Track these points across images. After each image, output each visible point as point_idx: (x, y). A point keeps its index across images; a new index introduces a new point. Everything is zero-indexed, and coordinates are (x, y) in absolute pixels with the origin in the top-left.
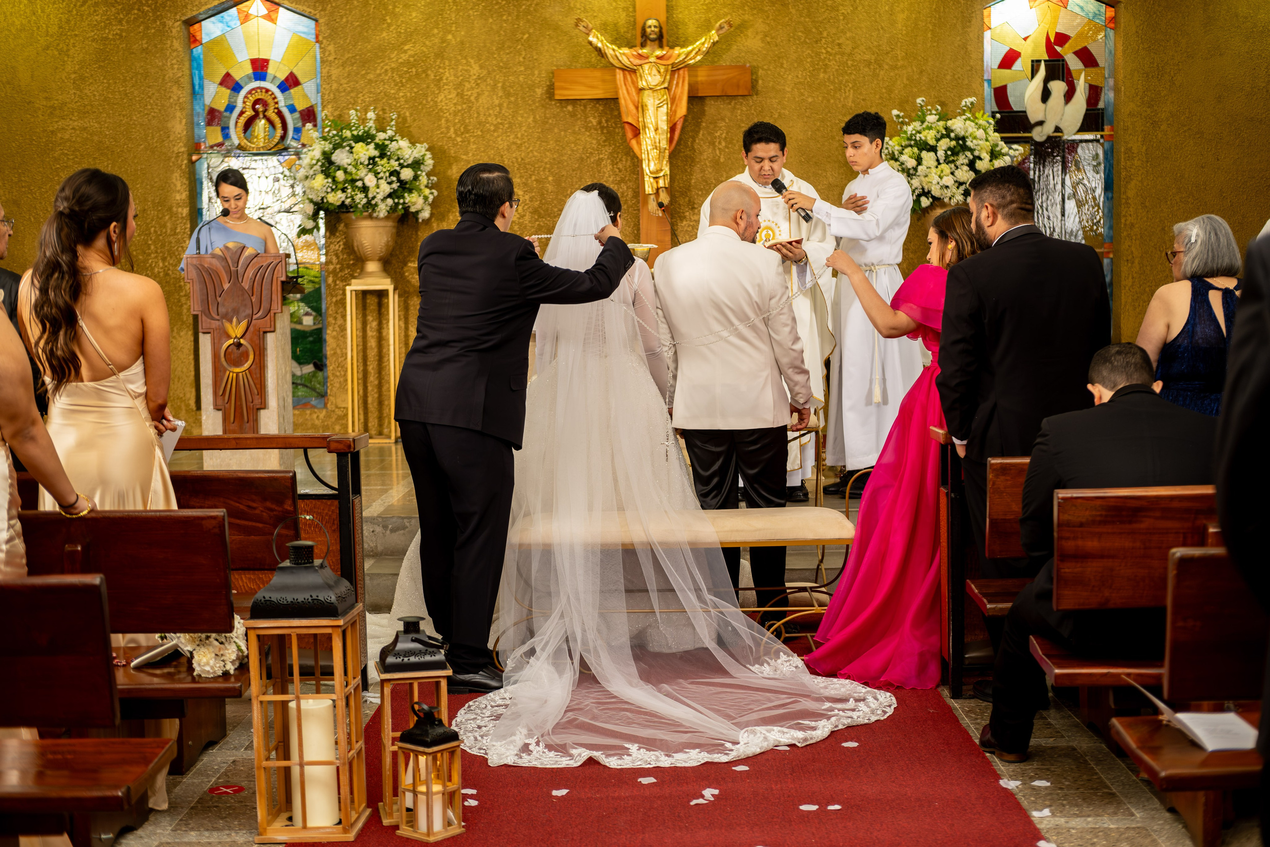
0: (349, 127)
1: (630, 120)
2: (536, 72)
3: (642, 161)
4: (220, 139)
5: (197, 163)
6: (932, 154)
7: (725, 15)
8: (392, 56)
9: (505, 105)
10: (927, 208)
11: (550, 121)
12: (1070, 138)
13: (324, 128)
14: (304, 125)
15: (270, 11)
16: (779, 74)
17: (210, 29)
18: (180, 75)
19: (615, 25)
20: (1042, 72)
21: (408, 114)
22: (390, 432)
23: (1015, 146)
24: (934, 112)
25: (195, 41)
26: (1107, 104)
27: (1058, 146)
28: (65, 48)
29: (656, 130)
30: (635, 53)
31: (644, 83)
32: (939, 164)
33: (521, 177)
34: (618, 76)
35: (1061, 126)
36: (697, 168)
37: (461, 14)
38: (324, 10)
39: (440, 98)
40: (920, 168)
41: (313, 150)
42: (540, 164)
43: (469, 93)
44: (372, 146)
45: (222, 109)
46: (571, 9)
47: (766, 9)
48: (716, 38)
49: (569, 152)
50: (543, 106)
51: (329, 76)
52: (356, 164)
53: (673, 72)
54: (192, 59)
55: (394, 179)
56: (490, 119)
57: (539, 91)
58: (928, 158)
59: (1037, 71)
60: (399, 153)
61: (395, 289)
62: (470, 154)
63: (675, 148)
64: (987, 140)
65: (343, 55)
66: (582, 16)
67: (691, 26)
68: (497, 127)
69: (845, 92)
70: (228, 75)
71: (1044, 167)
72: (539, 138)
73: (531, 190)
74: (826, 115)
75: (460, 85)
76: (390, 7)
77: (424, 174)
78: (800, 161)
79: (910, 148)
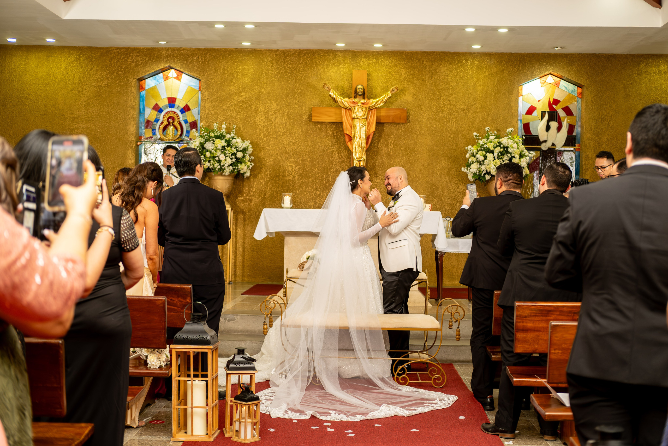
0: (213, 131)
1: (348, 133)
2: (304, 108)
3: (353, 153)
4: (151, 135)
5: (140, 146)
6: (492, 154)
7: (396, 84)
8: (235, 98)
9: (288, 123)
10: (488, 180)
11: (309, 132)
12: (559, 149)
13: (201, 131)
14: (191, 130)
15: (178, 75)
16: (420, 113)
17: (150, 83)
18: (134, 104)
19: (342, 87)
20: (546, 117)
21: (241, 126)
22: (227, 278)
23: (532, 152)
24: (493, 134)
25: (142, 88)
26: (577, 134)
27: (553, 153)
28: (81, 90)
29: (360, 138)
30: (351, 101)
31: (355, 116)
32: (495, 159)
33: (294, 158)
34: (343, 112)
35: (555, 143)
36: (379, 157)
37: (269, 79)
38: (204, 75)
39: (257, 119)
40: (485, 161)
41: (195, 142)
42: (303, 152)
43: (271, 117)
44: (224, 141)
45: (153, 120)
46: (321, 79)
47: (415, 82)
48: (390, 95)
49: (318, 147)
50: (306, 124)
51: (205, 107)
52: (216, 149)
53: (369, 111)
54: (140, 96)
55: (234, 157)
56: (280, 130)
57: (305, 117)
58: (489, 156)
59: (544, 116)
60: (236, 144)
61: (232, 210)
62: (270, 146)
63: (369, 147)
64: (518, 149)
65: (211, 97)
66: (327, 82)
67: (379, 88)
68: (283, 134)
69: (452, 123)
70: (156, 104)
71: (546, 162)
72: (304, 140)
73: (299, 165)
74: (442, 133)
75: (267, 113)
76: (235, 75)
77: (248, 155)
78: (429, 155)
79: (481, 151)
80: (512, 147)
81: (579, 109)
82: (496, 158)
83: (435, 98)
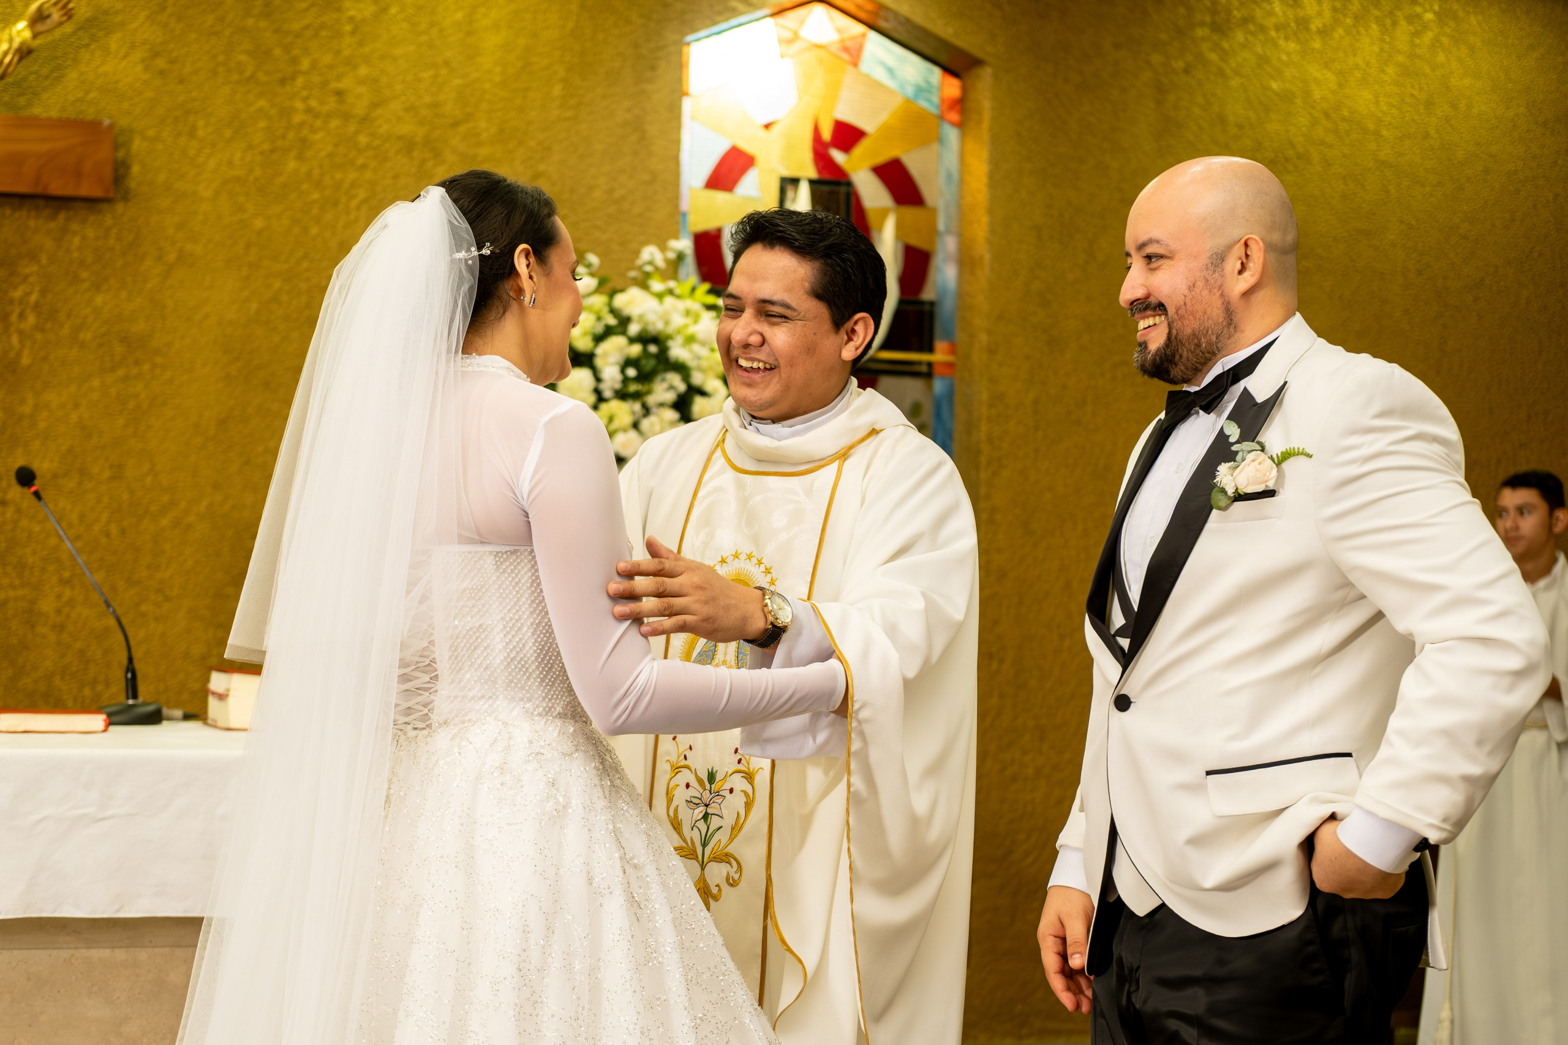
16: (184, 152)
26: (942, 293)
48: (27, 41)
80: (690, 340)
81: (949, 176)
82: (607, 394)
83: (262, 77)
